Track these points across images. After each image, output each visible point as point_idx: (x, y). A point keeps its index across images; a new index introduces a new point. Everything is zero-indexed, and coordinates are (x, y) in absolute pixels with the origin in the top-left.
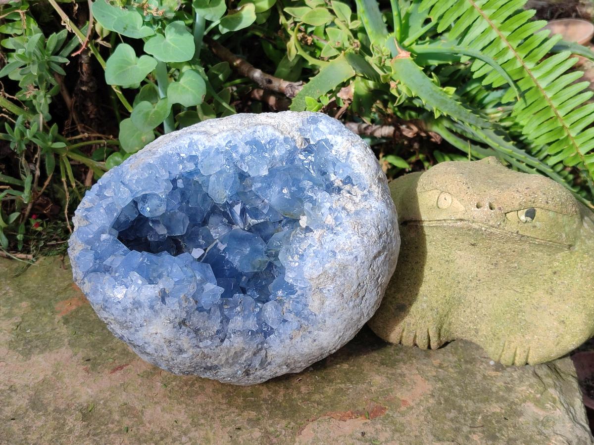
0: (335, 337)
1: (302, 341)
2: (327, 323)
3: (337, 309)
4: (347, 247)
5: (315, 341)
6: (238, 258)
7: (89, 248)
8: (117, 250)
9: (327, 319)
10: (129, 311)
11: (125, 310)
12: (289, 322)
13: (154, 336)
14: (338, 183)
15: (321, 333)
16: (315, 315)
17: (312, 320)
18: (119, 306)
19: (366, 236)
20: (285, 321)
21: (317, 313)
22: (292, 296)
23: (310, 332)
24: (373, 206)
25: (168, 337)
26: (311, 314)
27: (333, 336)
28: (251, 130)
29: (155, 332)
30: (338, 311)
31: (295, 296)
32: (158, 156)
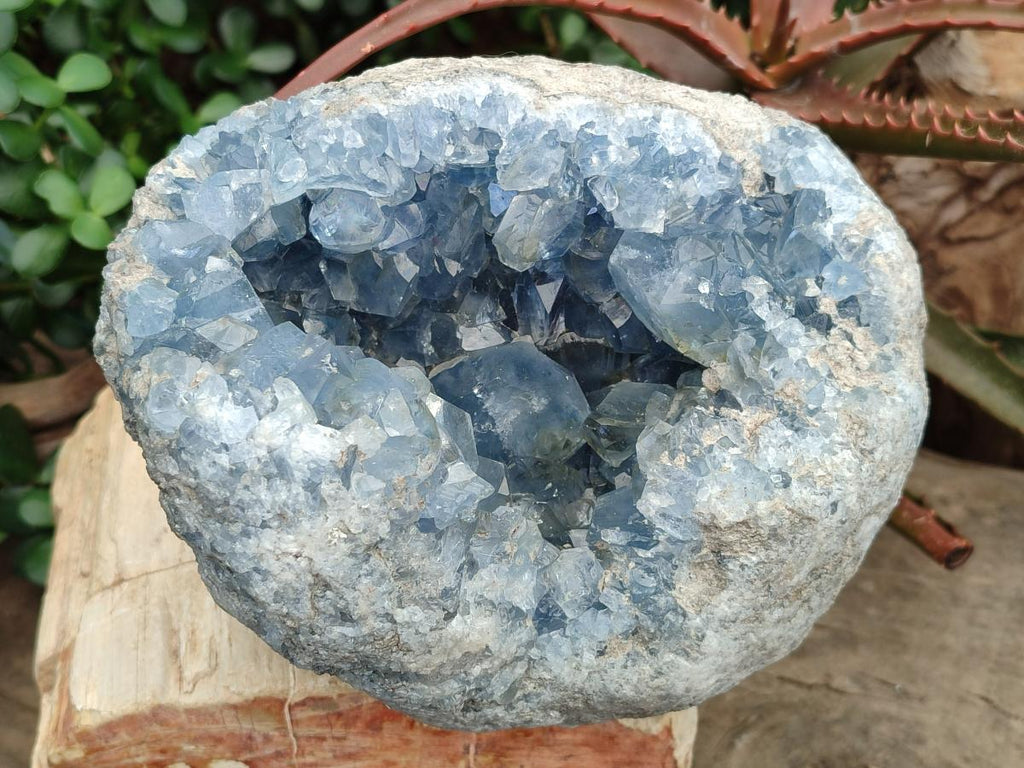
0: (708, 679)
1: (626, 667)
2: (705, 642)
3: (742, 616)
4: (821, 472)
5: (660, 673)
6: (514, 414)
7: (166, 281)
8: (237, 308)
9: (709, 633)
10: (246, 479)
11: (237, 472)
12: (609, 612)
13: (290, 560)
14: (827, 306)
15: (682, 661)
16: (684, 615)
17: (672, 624)
18: (224, 459)
19: (870, 456)
20: (600, 606)
21: (691, 611)
22: (641, 553)
23: (652, 652)
24: (899, 387)
25: (327, 572)
26: (675, 610)
27: (706, 675)
28: (648, 113)
29: (295, 550)
30: (743, 621)
31: (649, 554)
32: (404, 102)
